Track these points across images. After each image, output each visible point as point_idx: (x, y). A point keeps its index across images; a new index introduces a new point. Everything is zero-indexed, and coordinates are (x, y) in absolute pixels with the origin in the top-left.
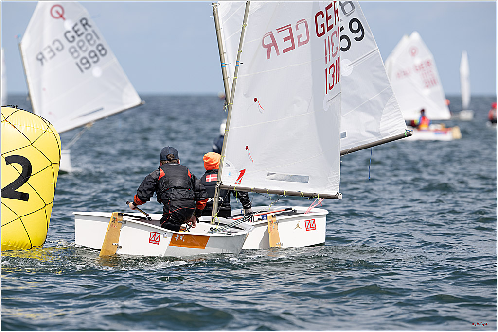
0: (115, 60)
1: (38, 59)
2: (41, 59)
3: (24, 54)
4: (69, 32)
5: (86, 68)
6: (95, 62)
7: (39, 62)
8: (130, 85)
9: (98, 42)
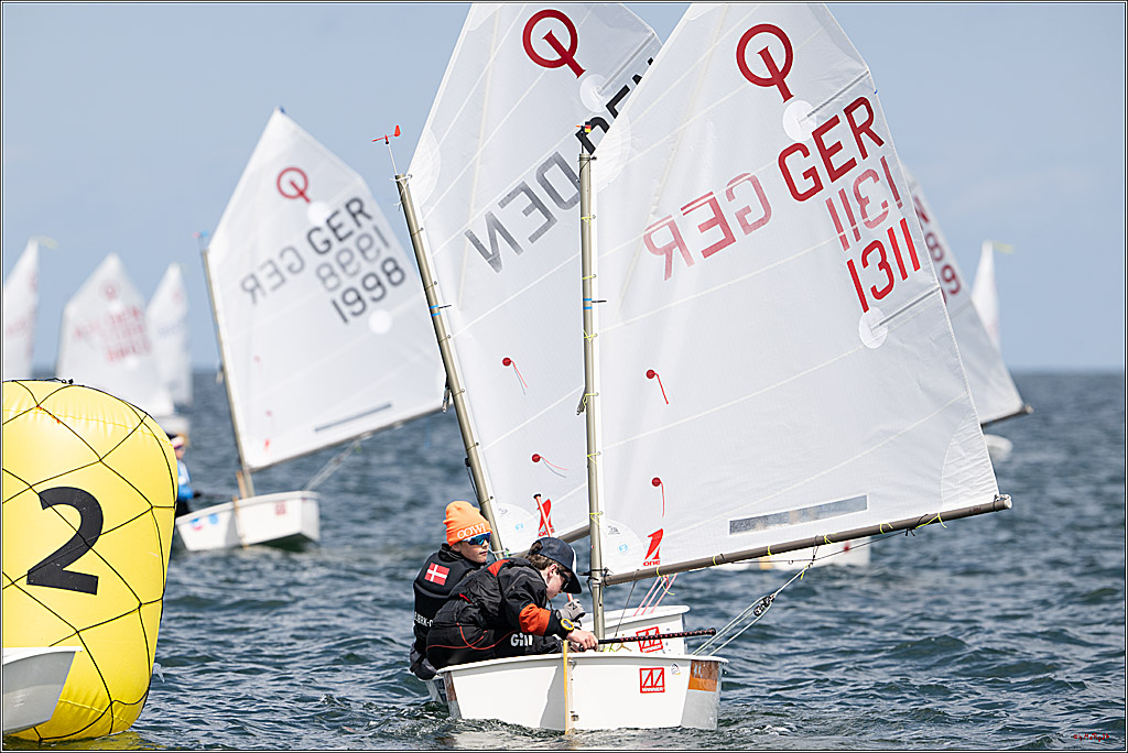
1: (245, 288)
2: (252, 290)
3: (214, 275)
4: (318, 229)
5: (355, 314)
6: (376, 300)
7: (248, 296)
9: (385, 254)
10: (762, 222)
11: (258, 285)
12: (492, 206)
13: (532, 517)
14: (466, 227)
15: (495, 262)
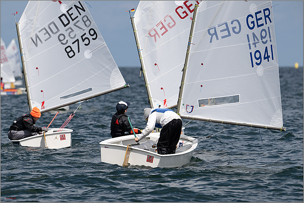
10: (174, 25)
12: (37, 32)
13: (40, 105)
14: (31, 36)
15: (36, 45)
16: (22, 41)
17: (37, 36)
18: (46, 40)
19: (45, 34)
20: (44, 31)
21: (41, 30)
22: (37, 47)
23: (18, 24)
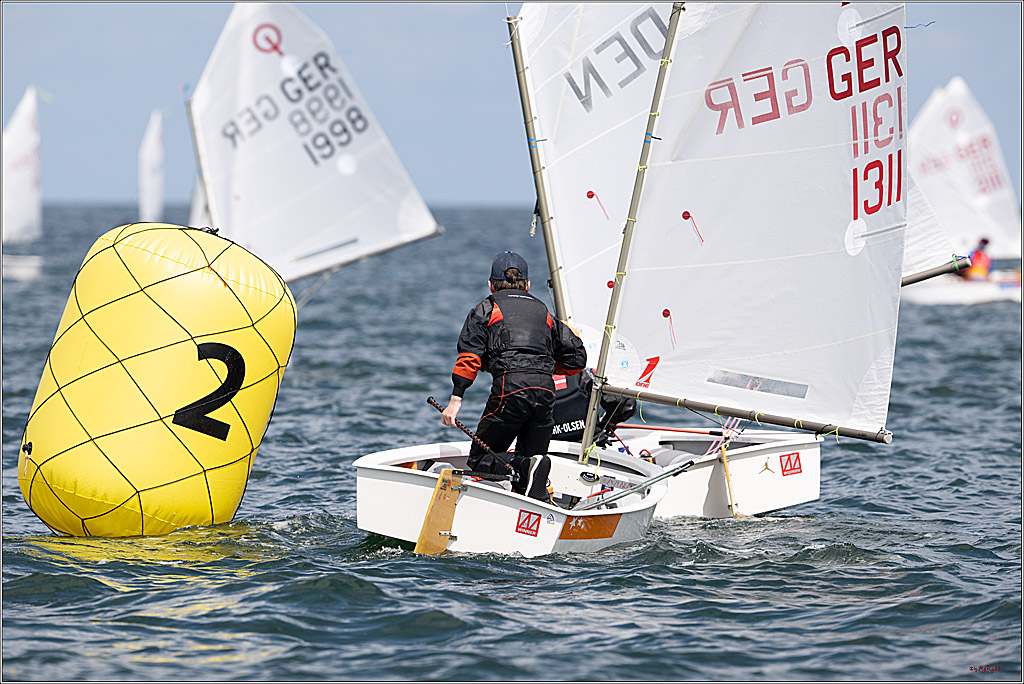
0: (384, 141)
1: (225, 134)
2: (232, 136)
3: (198, 123)
4: (290, 80)
5: (325, 157)
6: (343, 144)
7: (229, 142)
8: (414, 193)
9: (349, 104)
10: (803, 107)
11: (237, 131)
12: (589, 51)
14: (567, 68)
15: (586, 102)
16: (534, 89)
17: (590, 69)
18: (622, 84)
19: (619, 60)
20: (617, 49)
21: (606, 44)
22: (588, 111)
23: (516, 23)
